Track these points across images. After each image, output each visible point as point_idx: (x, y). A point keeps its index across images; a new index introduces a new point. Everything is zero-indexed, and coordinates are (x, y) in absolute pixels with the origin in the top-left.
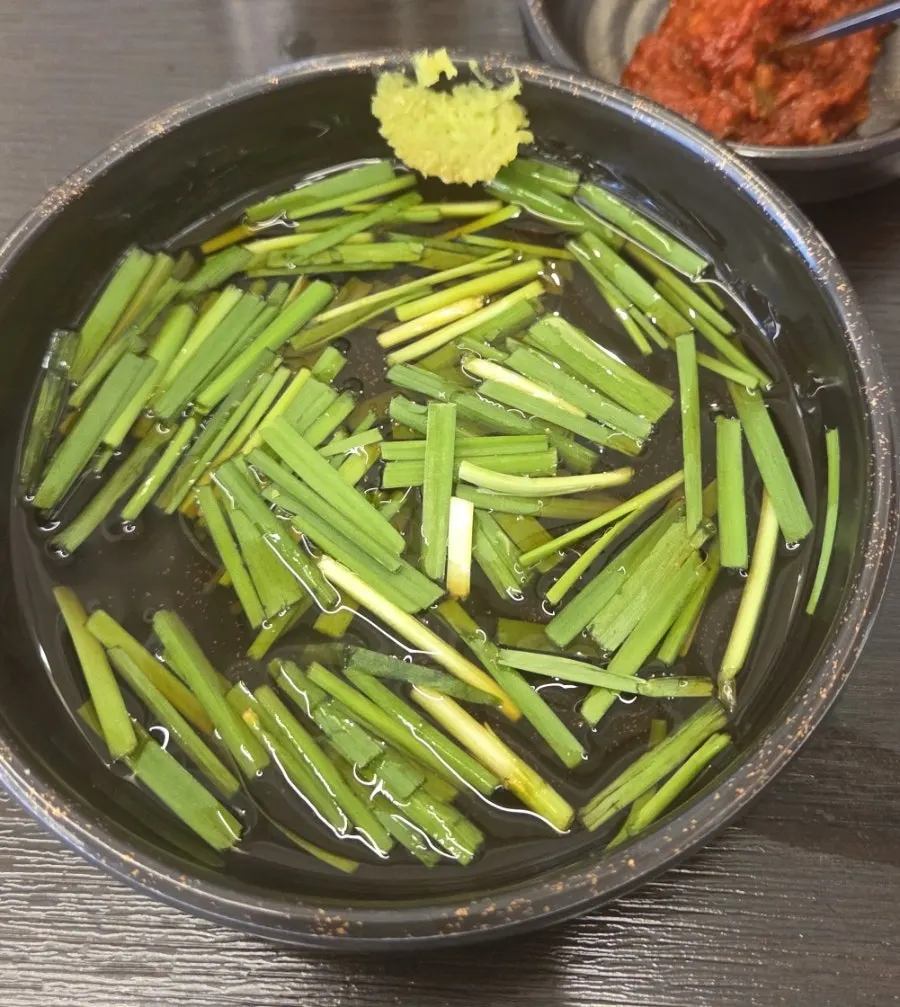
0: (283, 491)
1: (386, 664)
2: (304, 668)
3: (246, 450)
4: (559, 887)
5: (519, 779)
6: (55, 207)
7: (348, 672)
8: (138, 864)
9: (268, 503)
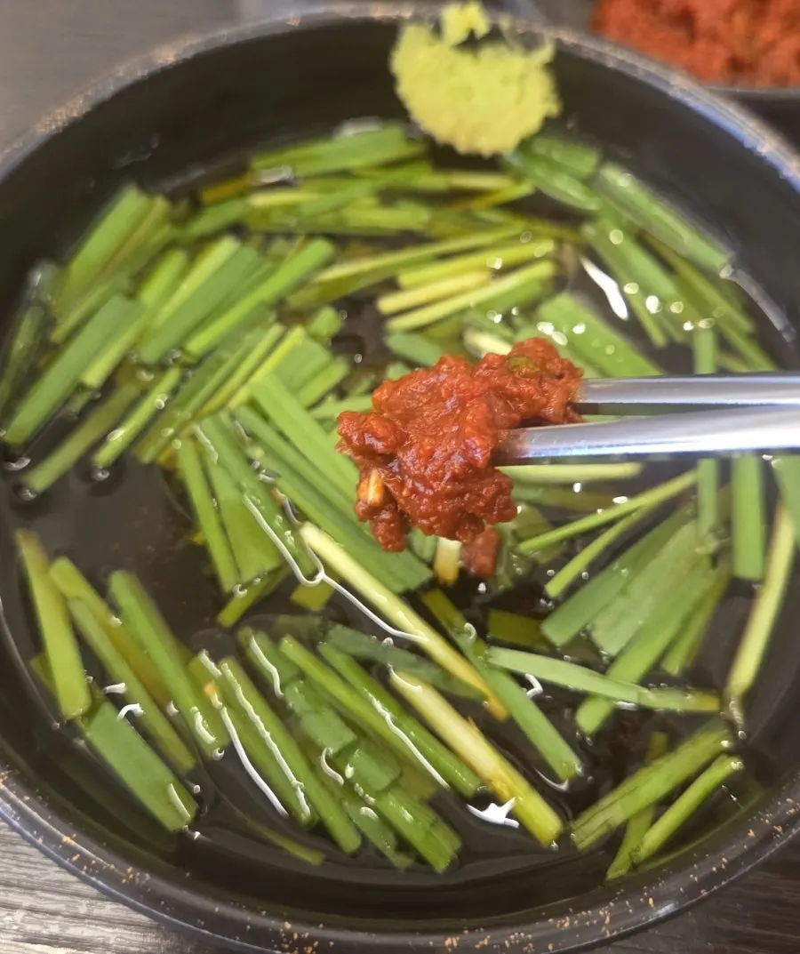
0: (269, 451)
1: (365, 645)
2: (275, 639)
3: (233, 404)
4: (567, 923)
5: (503, 781)
6: (53, 127)
7: (324, 648)
8: (80, 847)
9: (250, 461)
